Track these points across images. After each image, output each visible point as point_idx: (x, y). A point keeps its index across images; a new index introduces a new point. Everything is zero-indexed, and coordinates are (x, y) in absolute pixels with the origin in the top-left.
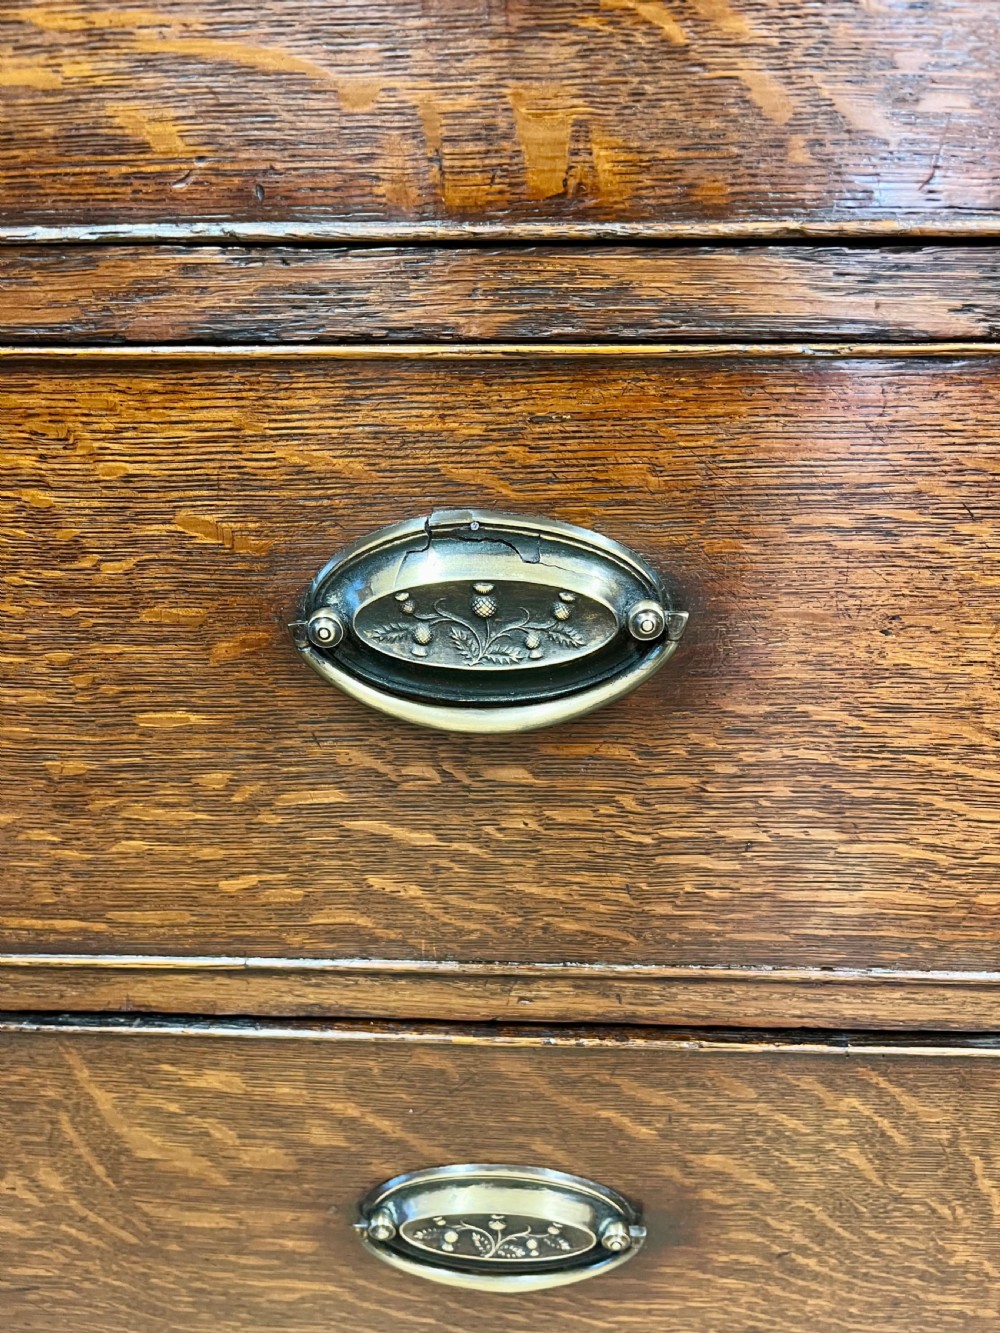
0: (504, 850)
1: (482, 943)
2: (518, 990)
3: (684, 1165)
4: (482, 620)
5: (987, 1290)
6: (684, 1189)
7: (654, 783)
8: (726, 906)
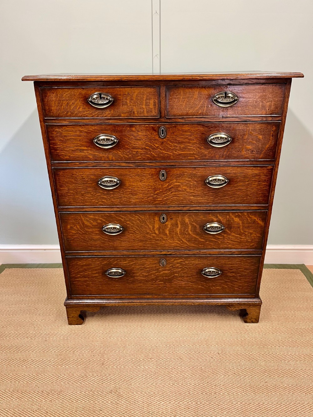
0: (111, 198)
1: (110, 205)
2: (113, 208)
3: (126, 223)
4: (109, 182)
7: (120, 193)
8: (126, 201)
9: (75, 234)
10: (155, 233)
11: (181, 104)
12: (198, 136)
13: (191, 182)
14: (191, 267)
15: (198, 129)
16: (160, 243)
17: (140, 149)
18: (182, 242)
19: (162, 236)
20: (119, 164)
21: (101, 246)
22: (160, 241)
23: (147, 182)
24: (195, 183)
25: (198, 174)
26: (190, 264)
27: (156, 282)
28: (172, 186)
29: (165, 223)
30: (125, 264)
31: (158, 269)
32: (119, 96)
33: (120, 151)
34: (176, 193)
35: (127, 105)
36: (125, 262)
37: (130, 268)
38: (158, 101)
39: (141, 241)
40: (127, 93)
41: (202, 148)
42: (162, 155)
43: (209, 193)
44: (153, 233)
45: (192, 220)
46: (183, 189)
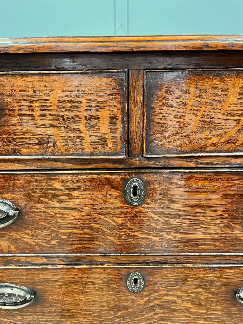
4: (7, 297)
11: (187, 120)
12: (228, 201)
13: (202, 295)
15: (231, 184)
17: (78, 228)
20: (28, 260)
23: (97, 295)
24: (212, 296)
25: (220, 281)
28: (156, 302)
32: (9, 100)
33: (27, 234)
34: (167, 315)
35: (34, 123)
38: (123, 113)
40: (31, 92)
41: (236, 228)
42: (133, 242)
46: (183, 308)
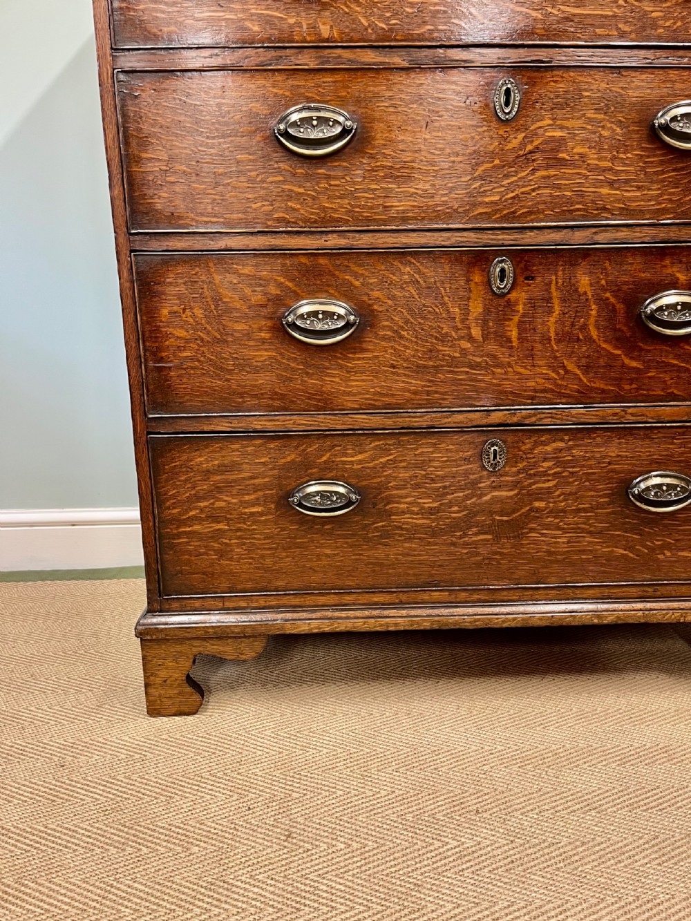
0: (319, 193)
1: (315, 222)
2: (324, 238)
3: (368, 295)
4: (314, 126)
5: (455, 344)
6: (369, 305)
7: (353, 173)
8: (371, 208)
9: (188, 341)
10: (470, 338)
13: (603, 127)
14: (594, 473)
16: (486, 379)
18: (561, 372)
19: (493, 347)
21: (276, 393)
22: (485, 369)
24: (618, 130)
25: (630, 97)
26: (589, 459)
27: (465, 535)
28: (536, 143)
29: (509, 293)
30: (360, 462)
31: (474, 483)
34: (552, 172)
36: (360, 457)
37: (375, 481)
39: (420, 370)
43: (663, 172)
44: (462, 338)
45: (603, 282)
